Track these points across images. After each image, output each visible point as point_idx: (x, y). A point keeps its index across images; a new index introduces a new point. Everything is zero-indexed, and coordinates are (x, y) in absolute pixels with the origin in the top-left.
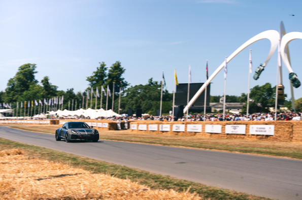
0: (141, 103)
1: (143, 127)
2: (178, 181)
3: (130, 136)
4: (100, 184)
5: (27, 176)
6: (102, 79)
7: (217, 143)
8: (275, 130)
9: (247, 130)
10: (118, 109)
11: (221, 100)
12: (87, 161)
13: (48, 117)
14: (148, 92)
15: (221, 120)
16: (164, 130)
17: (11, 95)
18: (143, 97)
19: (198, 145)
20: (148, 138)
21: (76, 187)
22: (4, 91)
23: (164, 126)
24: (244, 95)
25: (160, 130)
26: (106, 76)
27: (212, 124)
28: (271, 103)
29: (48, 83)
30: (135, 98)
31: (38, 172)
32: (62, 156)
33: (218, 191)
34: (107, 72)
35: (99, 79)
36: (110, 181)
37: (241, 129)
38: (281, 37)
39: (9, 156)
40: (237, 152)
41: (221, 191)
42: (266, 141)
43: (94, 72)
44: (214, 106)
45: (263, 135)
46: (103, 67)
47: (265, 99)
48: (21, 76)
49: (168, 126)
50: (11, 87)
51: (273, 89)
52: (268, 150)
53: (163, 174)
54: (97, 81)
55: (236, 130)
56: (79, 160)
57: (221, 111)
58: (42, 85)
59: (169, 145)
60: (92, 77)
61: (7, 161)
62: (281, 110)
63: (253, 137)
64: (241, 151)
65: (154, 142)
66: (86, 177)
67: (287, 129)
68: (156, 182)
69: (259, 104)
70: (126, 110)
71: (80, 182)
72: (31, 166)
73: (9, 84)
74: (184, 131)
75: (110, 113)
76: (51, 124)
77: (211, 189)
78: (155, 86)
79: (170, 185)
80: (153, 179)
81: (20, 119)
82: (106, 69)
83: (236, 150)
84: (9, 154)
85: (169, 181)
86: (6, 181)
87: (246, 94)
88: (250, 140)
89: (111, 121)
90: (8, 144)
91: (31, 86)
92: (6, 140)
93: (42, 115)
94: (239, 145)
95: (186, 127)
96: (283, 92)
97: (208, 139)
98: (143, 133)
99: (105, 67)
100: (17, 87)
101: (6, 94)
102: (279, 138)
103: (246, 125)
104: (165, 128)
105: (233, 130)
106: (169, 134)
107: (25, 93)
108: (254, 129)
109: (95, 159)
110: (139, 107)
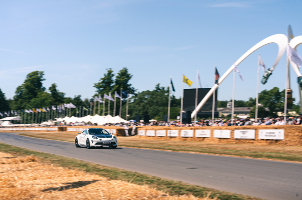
0: (148, 109)
1: (151, 133)
2: (190, 187)
3: (139, 142)
4: (118, 190)
5: (44, 183)
6: (109, 86)
7: (226, 148)
8: (285, 135)
9: (256, 134)
10: (125, 115)
11: (228, 104)
12: (98, 167)
13: (56, 124)
14: (156, 97)
15: (230, 125)
16: (172, 135)
17: (19, 103)
18: (151, 103)
19: (207, 150)
20: (157, 144)
21: (95, 193)
22: (12, 99)
23: (172, 131)
24: (251, 99)
25: (169, 135)
26: (113, 83)
27: (220, 129)
28: (279, 107)
29: (55, 90)
30: (142, 104)
31: (55, 179)
32: (72, 163)
33: (231, 196)
34: (114, 78)
35: (106, 85)
36: (128, 187)
37: (250, 134)
38: (289, 41)
39: (23, 164)
40: (247, 157)
41: (235, 196)
42: (276, 146)
43: (101, 79)
44: (221, 111)
45: (273, 140)
46: (110, 74)
47: (273, 103)
48: (29, 84)
49: (177, 131)
50: (18, 94)
51: (280, 93)
52: (278, 155)
53: (176, 180)
54: (104, 87)
55: (245, 135)
56: (90, 167)
57: (230, 116)
58: (49, 92)
59: (178, 150)
60: (99, 83)
61: (22, 168)
62: (289, 114)
63: (262, 141)
64: (251, 156)
65: (163, 147)
66: (103, 183)
67: (297, 134)
68: (168, 187)
69: (267, 109)
70: (133, 116)
71: (98, 188)
72: (47, 173)
73: (17, 92)
74: (192, 136)
75: (117, 119)
76: (59, 131)
77: (224, 194)
78: (162, 92)
79: (182, 190)
80: (165, 184)
81: (27, 127)
82: (113, 75)
83: (246, 155)
84: (22, 162)
85: (181, 186)
86: (25, 187)
87: (254, 98)
88: (259, 144)
89: (119, 127)
90: (18, 151)
91: (39, 93)
92: (16, 147)
93: (49, 122)
94: (248, 150)
95: (194, 132)
96: (291, 96)
97: (217, 144)
98: (151, 139)
99: (112, 73)
100: (25, 95)
101: (14, 102)
102: (289, 143)
103: (256, 129)
104: (174, 133)
105: (242, 135)
106: (177, 140)
107: (33, 100)
108: (263, 134)
109: (106, 165)
110: (147, 113)
